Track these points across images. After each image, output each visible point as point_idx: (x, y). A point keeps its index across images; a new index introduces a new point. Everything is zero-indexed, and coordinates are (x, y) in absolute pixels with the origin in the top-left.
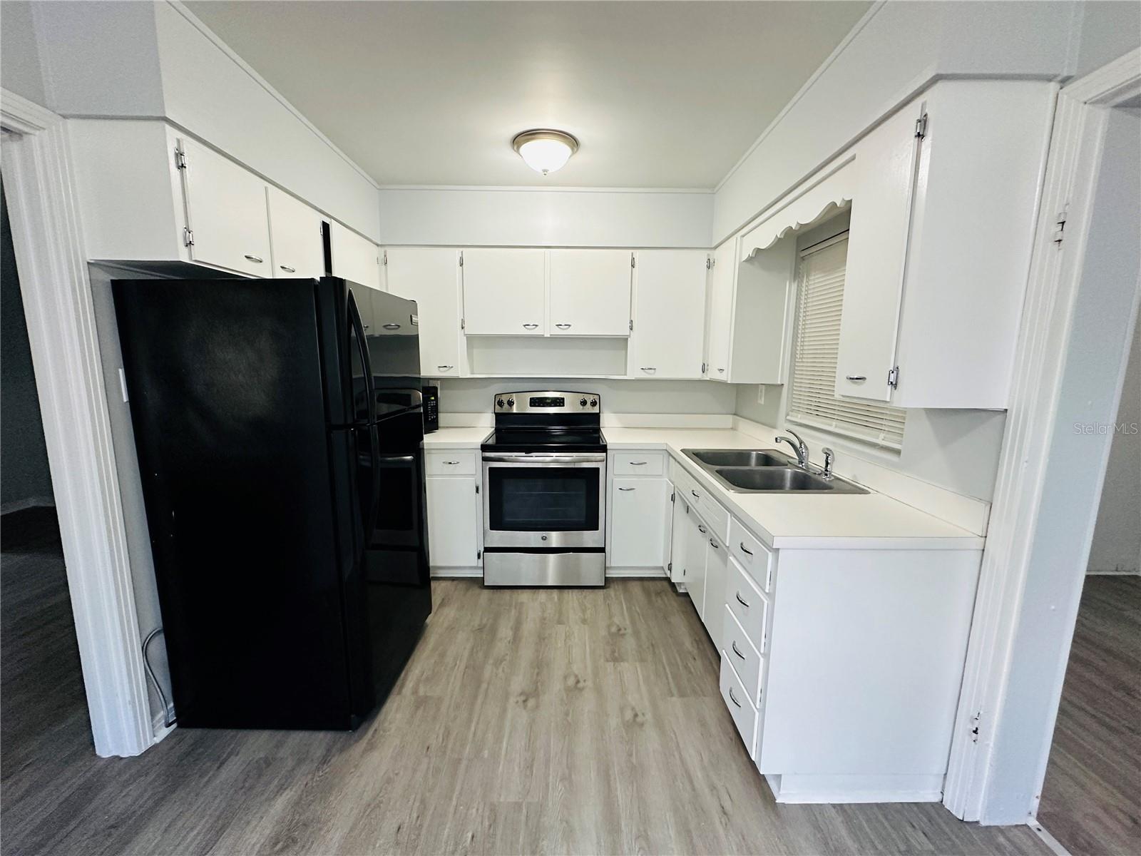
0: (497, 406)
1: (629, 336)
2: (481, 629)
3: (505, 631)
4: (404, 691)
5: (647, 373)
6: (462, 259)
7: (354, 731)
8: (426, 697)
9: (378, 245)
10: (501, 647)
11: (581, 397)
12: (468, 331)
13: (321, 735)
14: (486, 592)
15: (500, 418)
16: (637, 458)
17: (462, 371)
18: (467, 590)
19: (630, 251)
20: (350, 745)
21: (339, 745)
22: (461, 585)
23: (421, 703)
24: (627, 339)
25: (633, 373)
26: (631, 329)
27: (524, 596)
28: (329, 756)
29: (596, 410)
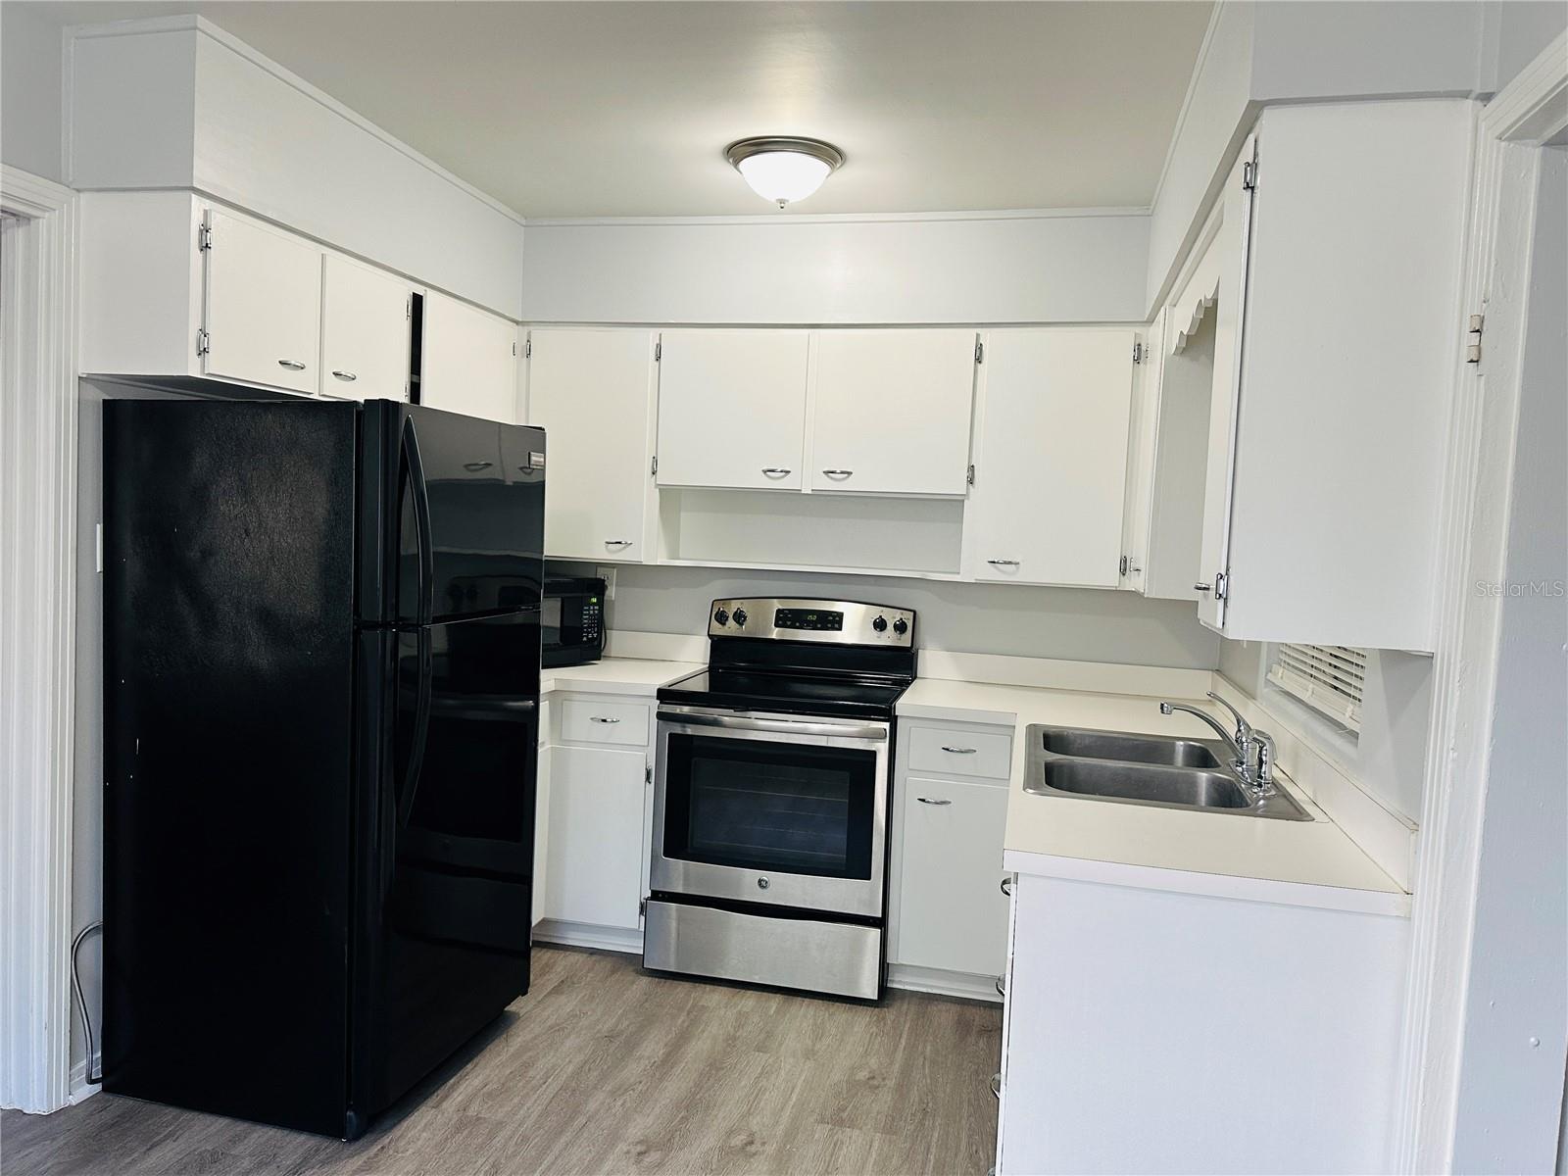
0: (715, 623)
1: (966, 495)
2: (611, 1037)
3: (653, 1047)
4: (445, 1105)
5: (999, 570)
6: (659, 347)
7: (349, 1141)
8: (478, 1119)
9: (517, 323)
10: (633, 1070)
11: (876, 612)
12: (663, 478)
13: (302, 1138)
14: (645, 980)
15: (719, 645)
16: (955, 740)
17: (650, 551)
18: (613, 972)
19: (974, 331)
20: (340, 1159)
21: (322, 1156)
22: (607, 964)
23: (465, 1124)
24: (963, 501)
25: (972, 569)
26: (971, 481)
27: (716, 997)
28: (304, 1166)
29: (905, 641)
